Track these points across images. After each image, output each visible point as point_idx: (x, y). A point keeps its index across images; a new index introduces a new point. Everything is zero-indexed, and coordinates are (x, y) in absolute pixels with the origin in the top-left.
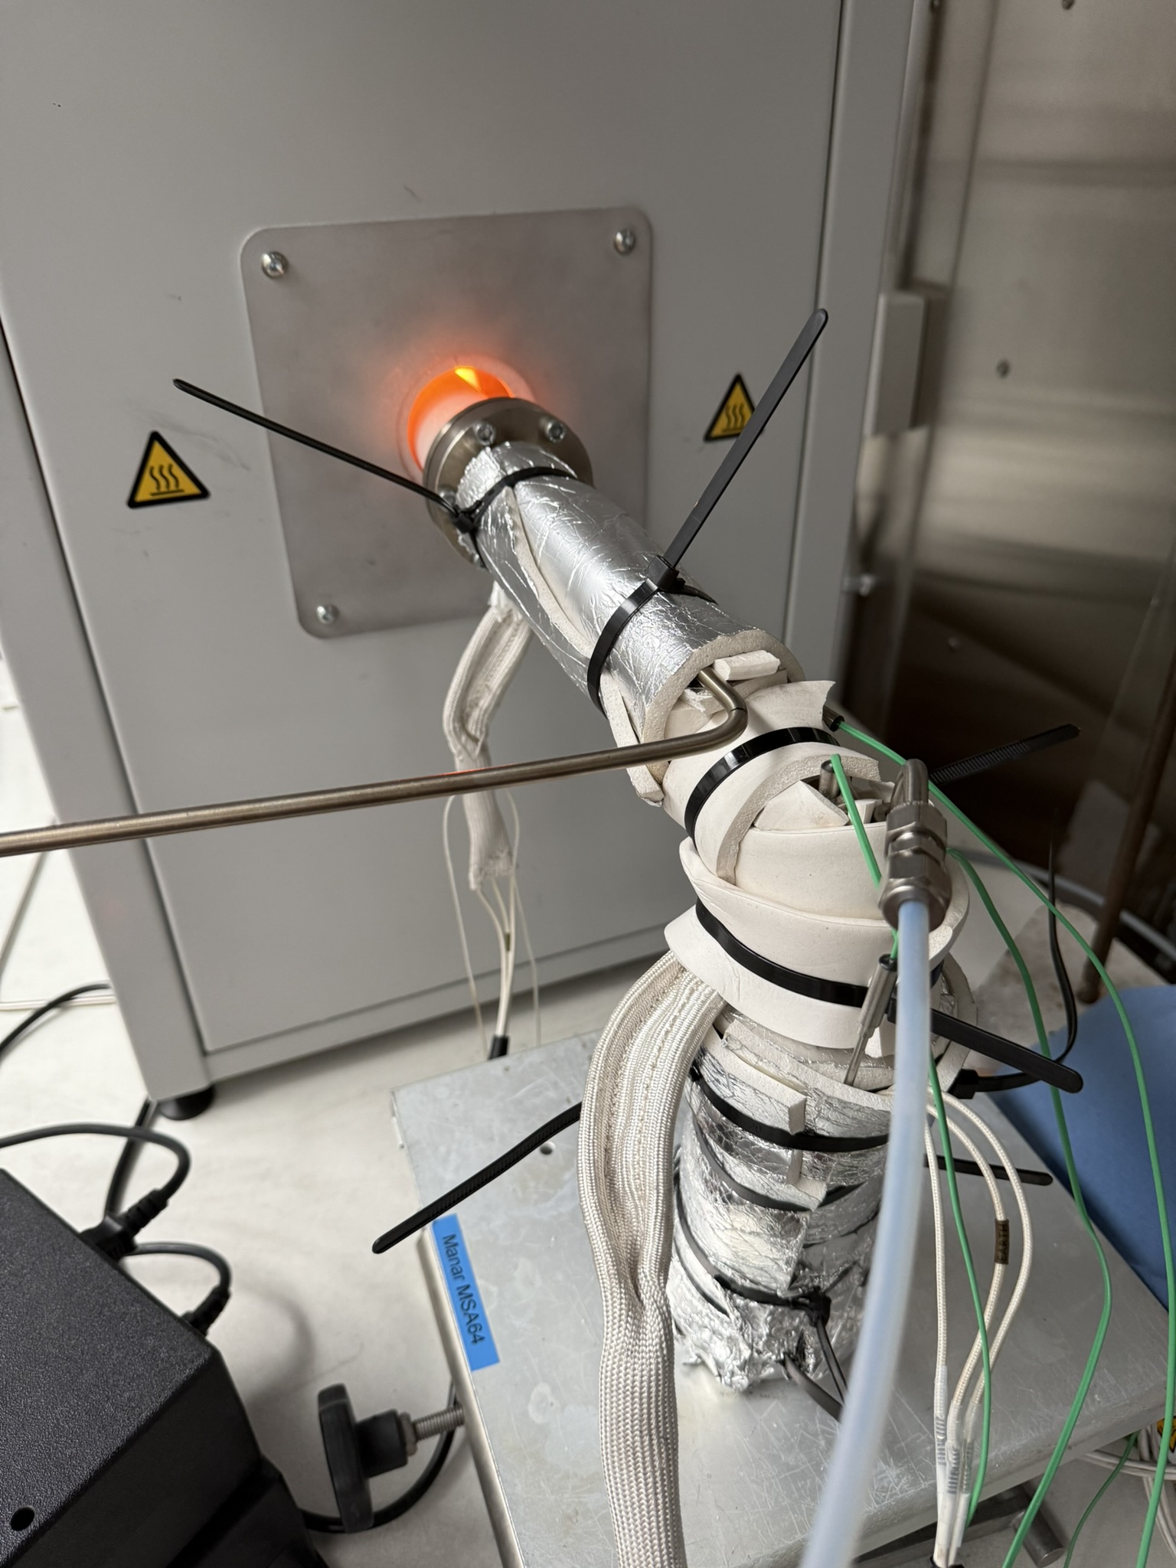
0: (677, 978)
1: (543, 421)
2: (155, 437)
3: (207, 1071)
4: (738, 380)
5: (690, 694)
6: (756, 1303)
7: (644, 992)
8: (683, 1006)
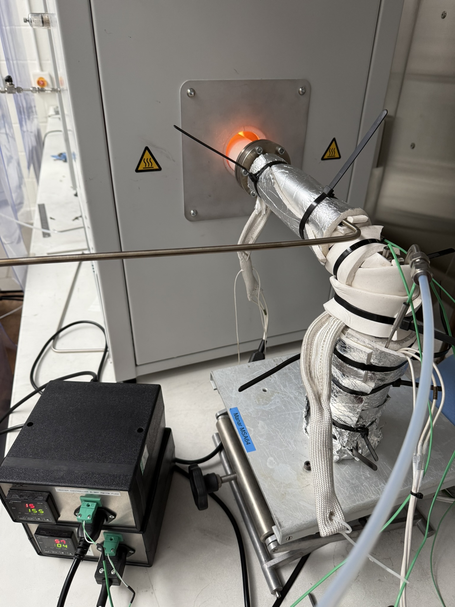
0: (328, 319)
1: (277, 148)
2: (147, 148)
3: (136, 372)
4: (334, 140)
5: (339, 227)
6: (344, 430)
7: (318, 322)
8: (332, 325)
